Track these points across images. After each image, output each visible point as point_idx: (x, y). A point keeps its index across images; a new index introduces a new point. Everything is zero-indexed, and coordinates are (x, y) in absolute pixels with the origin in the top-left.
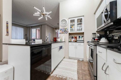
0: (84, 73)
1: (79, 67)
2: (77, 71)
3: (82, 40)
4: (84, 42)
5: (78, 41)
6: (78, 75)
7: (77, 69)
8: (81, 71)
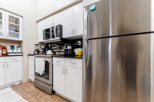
0: (34, 93)
1: (22, 93)
2: (25, 99)
3: (18, 52)
4: (22, 55)
5: (10, 54)
6: (28, 101)
7: (22, 96)
8: (29, 95)
